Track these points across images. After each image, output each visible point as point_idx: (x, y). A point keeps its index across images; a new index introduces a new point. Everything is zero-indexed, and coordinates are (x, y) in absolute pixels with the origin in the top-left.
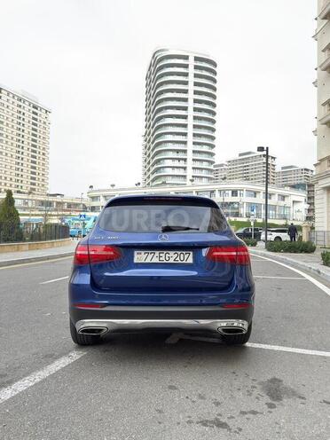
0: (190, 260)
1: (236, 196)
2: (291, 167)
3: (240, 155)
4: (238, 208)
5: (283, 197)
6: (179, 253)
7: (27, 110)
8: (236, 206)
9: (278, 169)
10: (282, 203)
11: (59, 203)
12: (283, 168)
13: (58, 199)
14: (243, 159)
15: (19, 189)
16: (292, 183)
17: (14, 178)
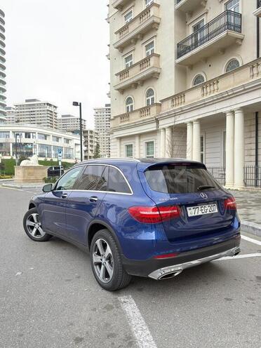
0: (217, 210)
1: (29, 137)
2: (69, 116)
3: (27, 101)
4: (31, 149)
5: (67, 141)
8: (30, 146)
9: (59, 117)
10: (66, 145)
12: (63, 116)
14: (30, 105)
16: (71, 129)
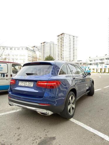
0: (32, 86)
6: (29, 83)
7: (72, 38)
11: (80, 63)
13: (80, 62)
15: (70, 60)
17: (69, 57)
